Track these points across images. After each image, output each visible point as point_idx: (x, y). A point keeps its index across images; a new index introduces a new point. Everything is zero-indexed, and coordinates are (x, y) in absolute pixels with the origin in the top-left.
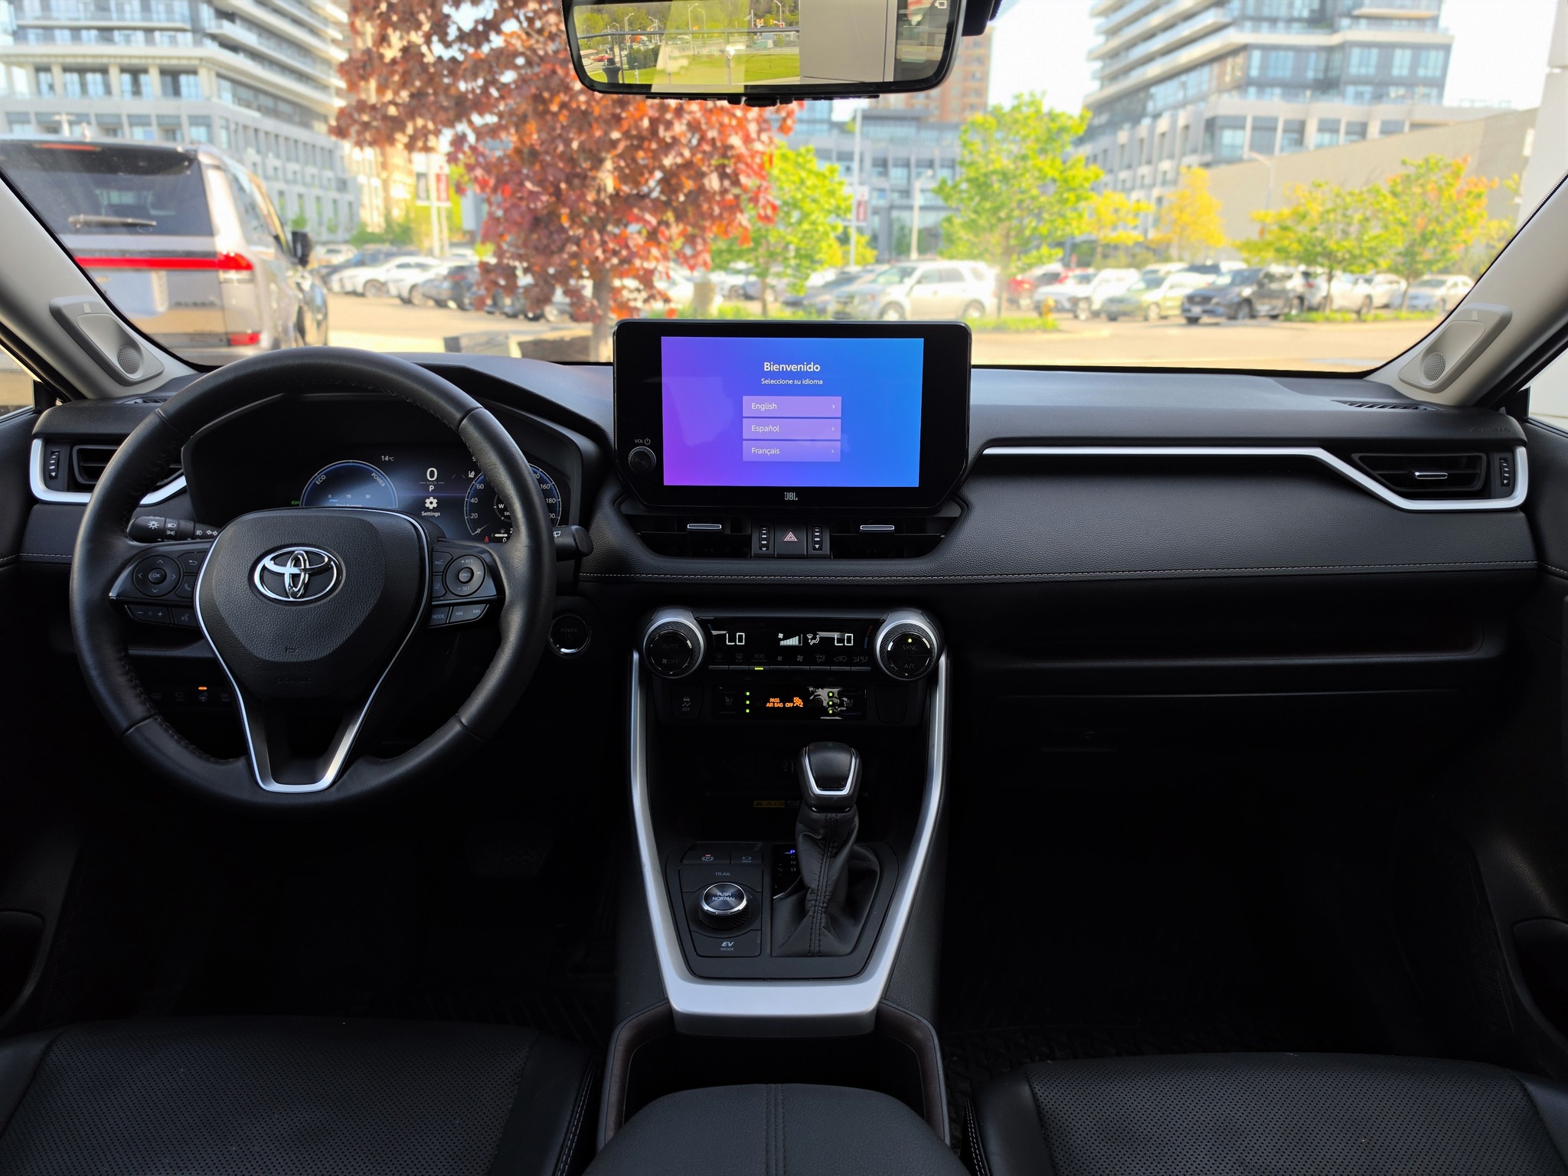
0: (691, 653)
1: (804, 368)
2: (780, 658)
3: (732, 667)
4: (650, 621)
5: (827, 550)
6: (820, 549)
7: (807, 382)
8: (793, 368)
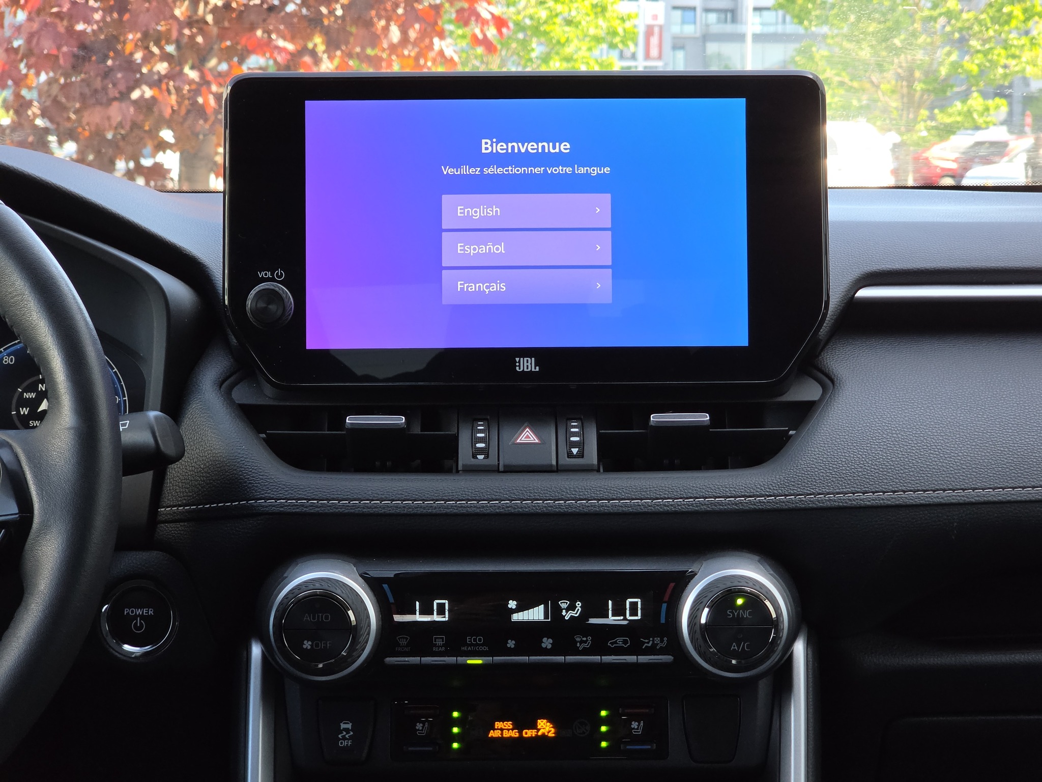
4: (281, 581)
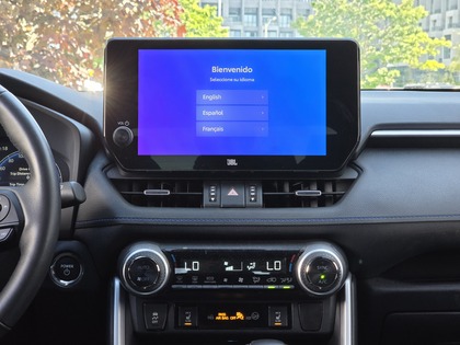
0: (159, 275)
1: (241, 70)
2: (225, 280)
3: (189, 287)
5: (260, 201)
6: (255, 200)
7: (243, 80)
8: (233, 70)
